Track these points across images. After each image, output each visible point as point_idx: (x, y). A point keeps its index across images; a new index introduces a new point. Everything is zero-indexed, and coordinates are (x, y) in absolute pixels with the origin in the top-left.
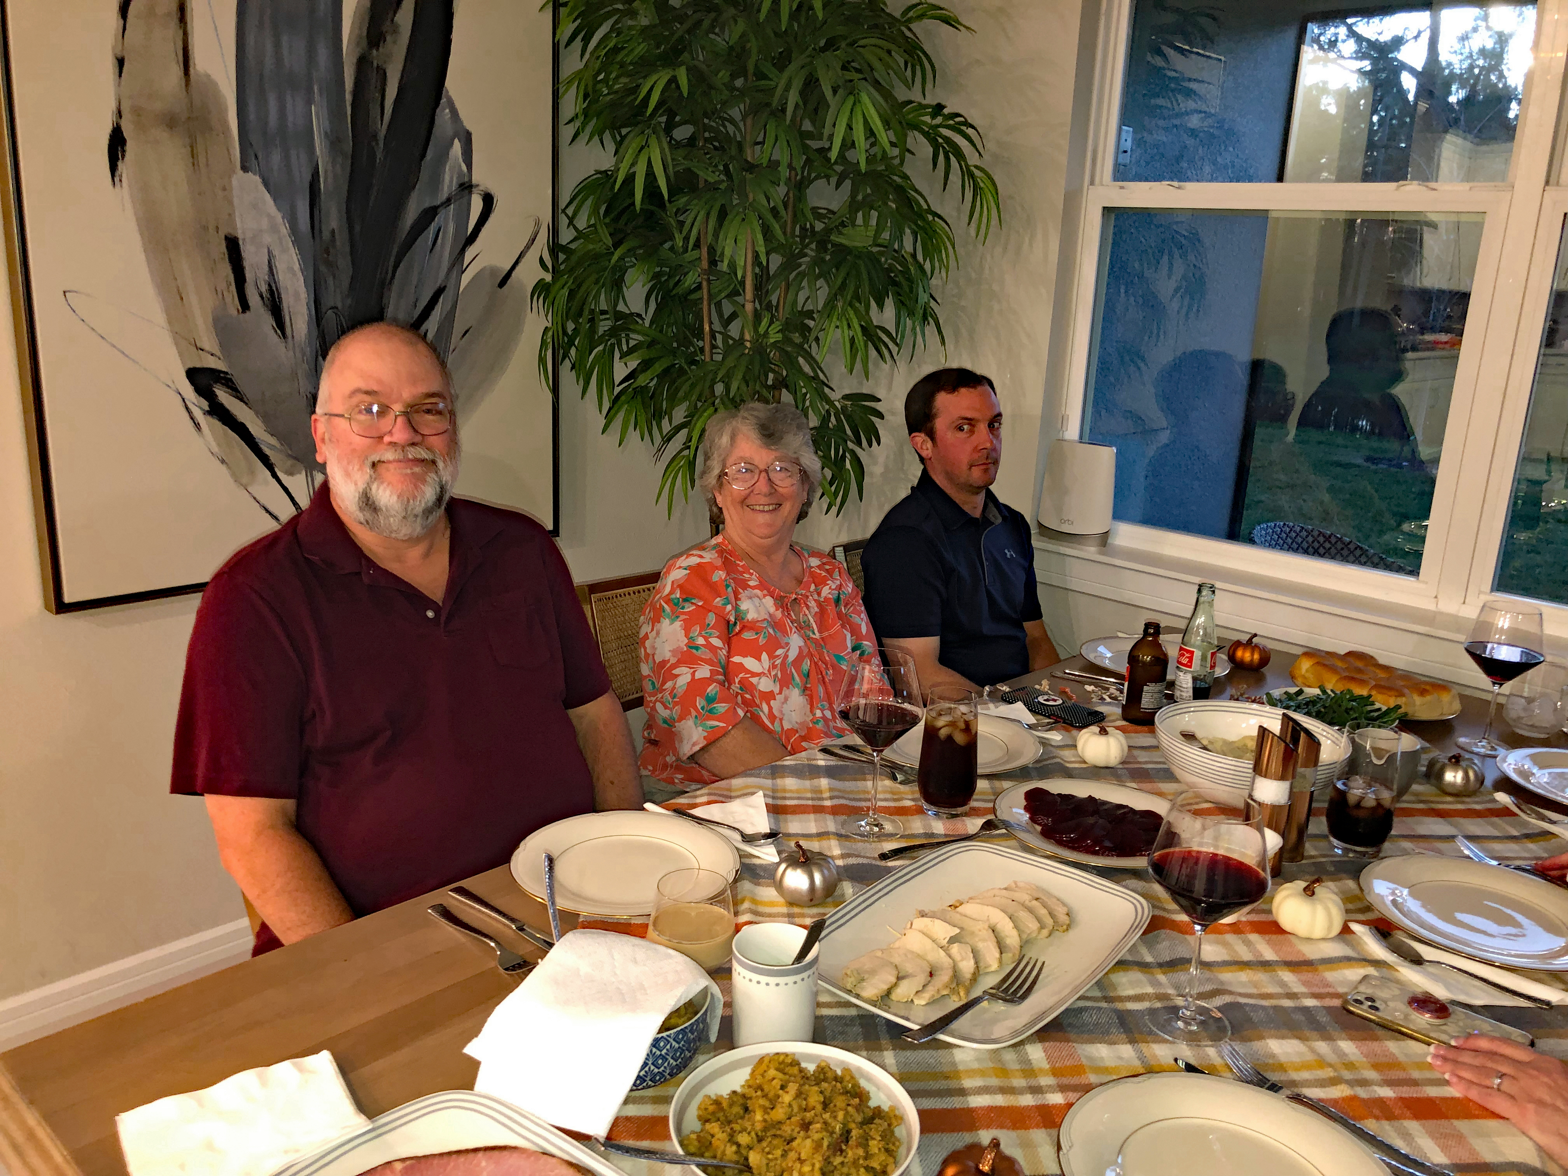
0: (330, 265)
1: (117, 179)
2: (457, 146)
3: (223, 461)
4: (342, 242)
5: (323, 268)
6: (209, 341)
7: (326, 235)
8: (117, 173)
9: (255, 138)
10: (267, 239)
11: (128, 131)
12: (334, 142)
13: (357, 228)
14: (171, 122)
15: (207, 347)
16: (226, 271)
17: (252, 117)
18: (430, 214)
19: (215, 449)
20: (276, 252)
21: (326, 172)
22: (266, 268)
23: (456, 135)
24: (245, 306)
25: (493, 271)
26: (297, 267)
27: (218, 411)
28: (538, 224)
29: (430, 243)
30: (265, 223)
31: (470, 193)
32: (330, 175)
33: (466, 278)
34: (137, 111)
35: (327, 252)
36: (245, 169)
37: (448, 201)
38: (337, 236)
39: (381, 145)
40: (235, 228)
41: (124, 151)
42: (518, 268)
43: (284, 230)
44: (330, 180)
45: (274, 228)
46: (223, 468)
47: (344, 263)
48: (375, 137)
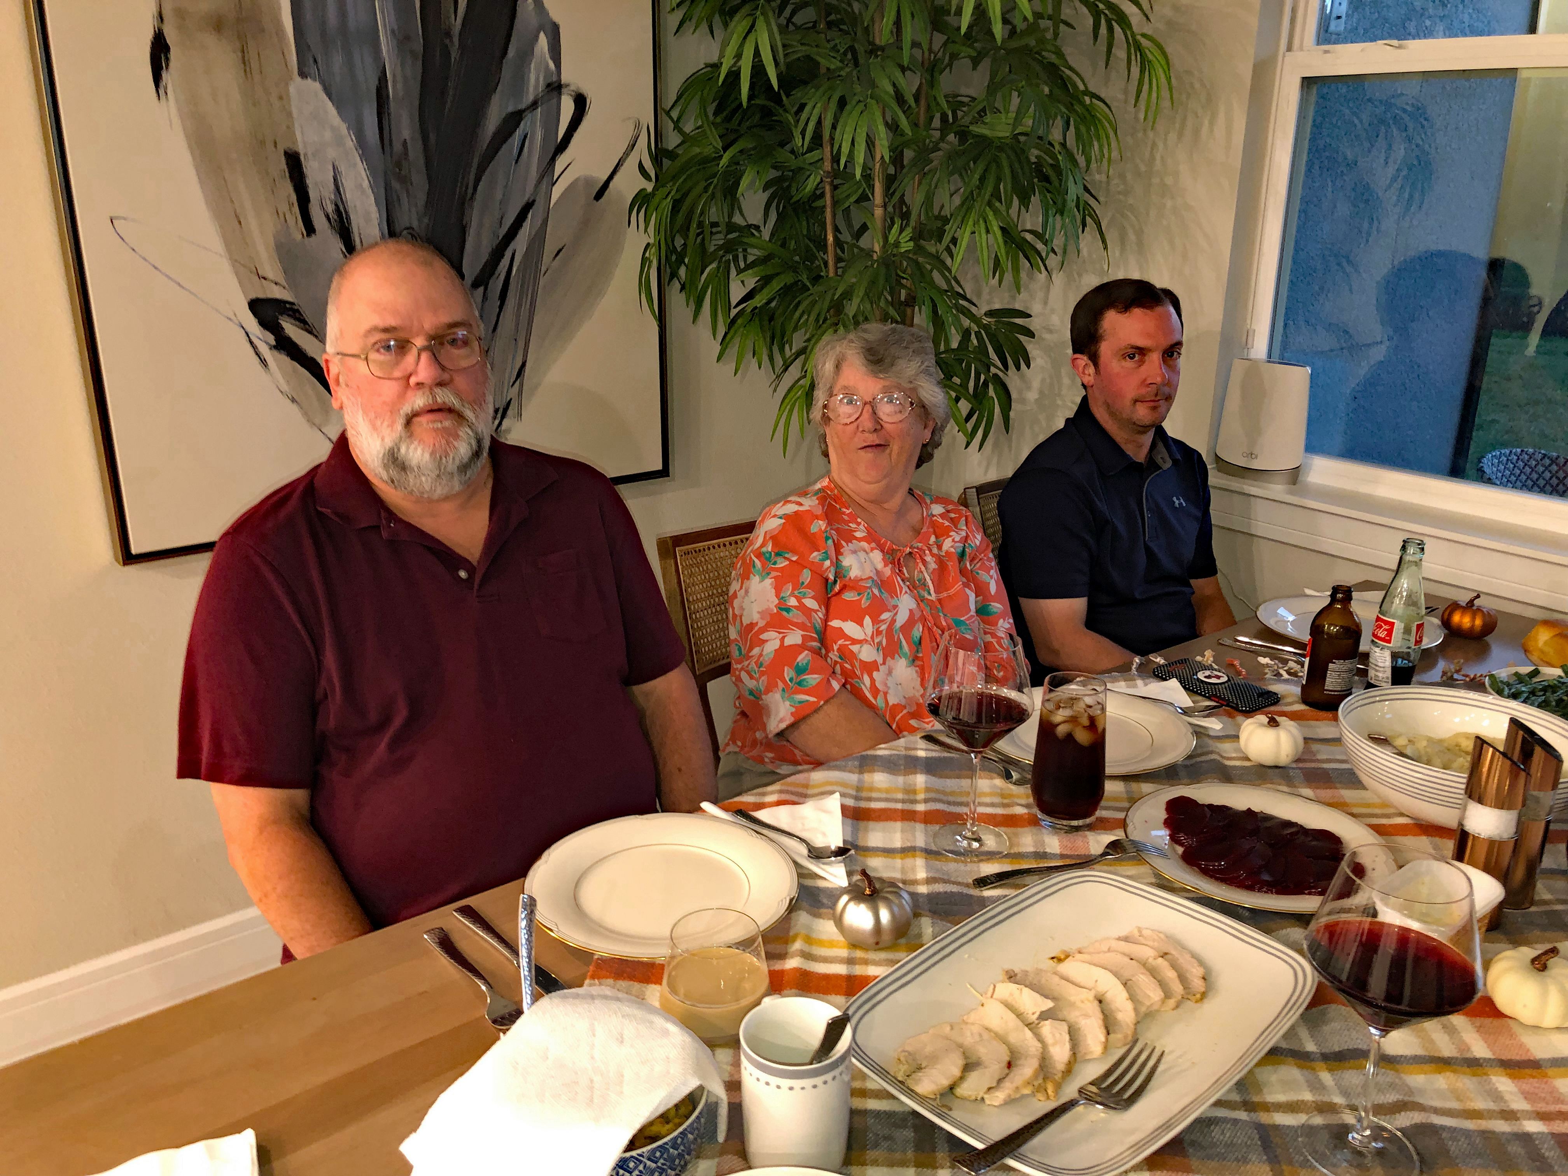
0: (404, 180)
1: (161, 91)
2: (543, 41)
3: (293, 400)
4: (416, 153)
5: (396, 185)
6: (271, 268)
7: (398, 147)
8: (162, 85)
9: (313, 39)
10: (332, 153)
11: (171, 36)
12: (402, 40)
13: (432, 137)
14: (218, 25)
15: (270, 275)
16: (288, 190)
17: (308, 16)
18: (514, 119)
19: (285, 387)
20: (342, 168)
21: (394, 76)
22: (332, 186)
23: (541, 28)
24: (310, 229)
25: (588, 181)
26: (366, 184)
27: (285, 345)
28: (638, 125)
29: (515, 151)
30: (328, 135)
31: (560, 94)
32: (399, 78)
33: (557, 191)
34: (181, 14)
35: (398, 165)
36: (303, 74)
37: (534, 105)
38: (409, 147)
39: (456, 40)
40: (295, 142)
41: (167, 59)
42: (616, 178)
43: (350, 143)
44: (399, 86)
45: (339, 141)
46: (294, 407)
47: (419, 180)
48: (448, 34)
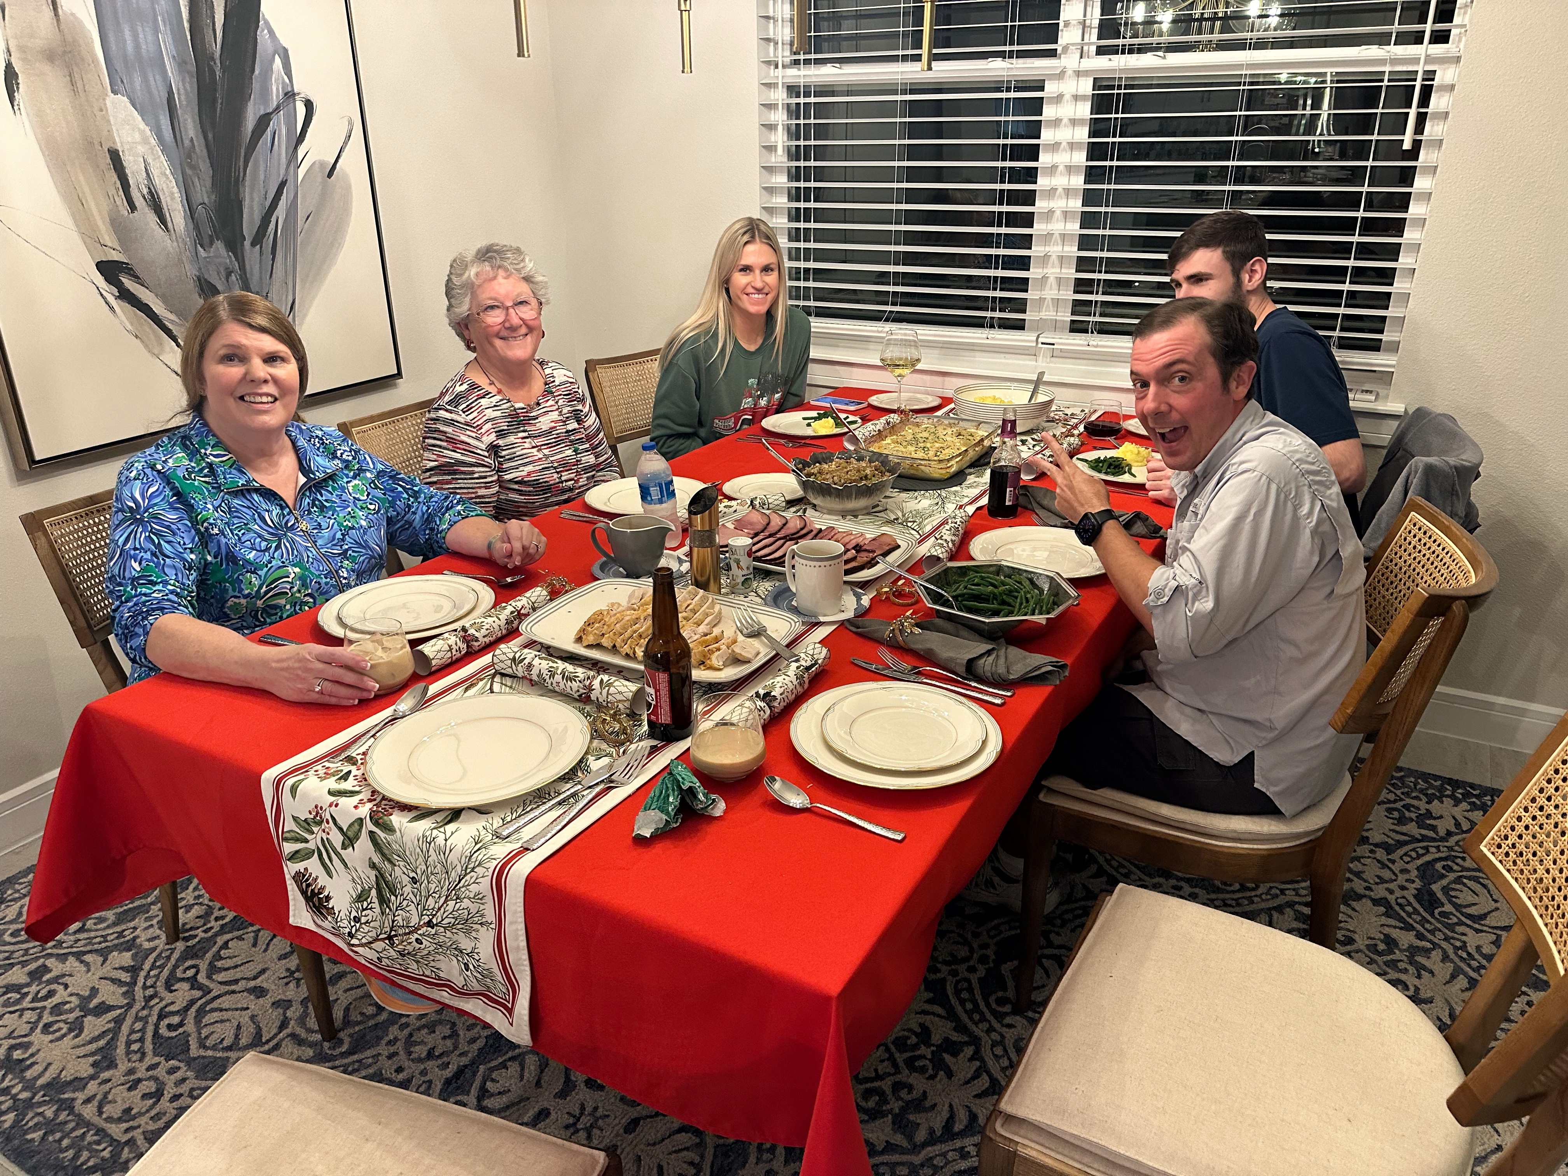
0: (194, 167)
1: (16, 108)
2: (278, 62)
3: (137, 337)
4: (200, 149)
5: (189, 172)
6: (109, 239)
7: (187, 143)
8: (16, 103)
9: (119, 65)
10: (141, 149)
11: (17, 66)
12: (181, 64)
13: (210, 136)
14: (50, 56)
15: (110, 244)
16: (113, 177)
17: (113, 47)
18: (264, 121)
19: (129, 327)
20: (150, 160)
21: (178, 90)
22: (144, 174)
23: (276, 52)
24: (133, 207)
25: (322, 164)
26: (168, 172)
27: (125, 295)
28: (351, 123)
29: (269, 145)
30: (137, 136)
31: (295, 100)
32: (182, 91)
33: (301, 172)
34: (22, 49)
35: (189, 156)
36: (115, 92)
37: (277, 109)
38: (196, 143)
39: (218, 62)
40: (114, 142)
41: (18, 84)
42: (340, 161)
43: (153, 142)
44: (183, 97)
45: (145, 141)
46: (138, 341)
47: (204, 166)
48: (213, 59)
